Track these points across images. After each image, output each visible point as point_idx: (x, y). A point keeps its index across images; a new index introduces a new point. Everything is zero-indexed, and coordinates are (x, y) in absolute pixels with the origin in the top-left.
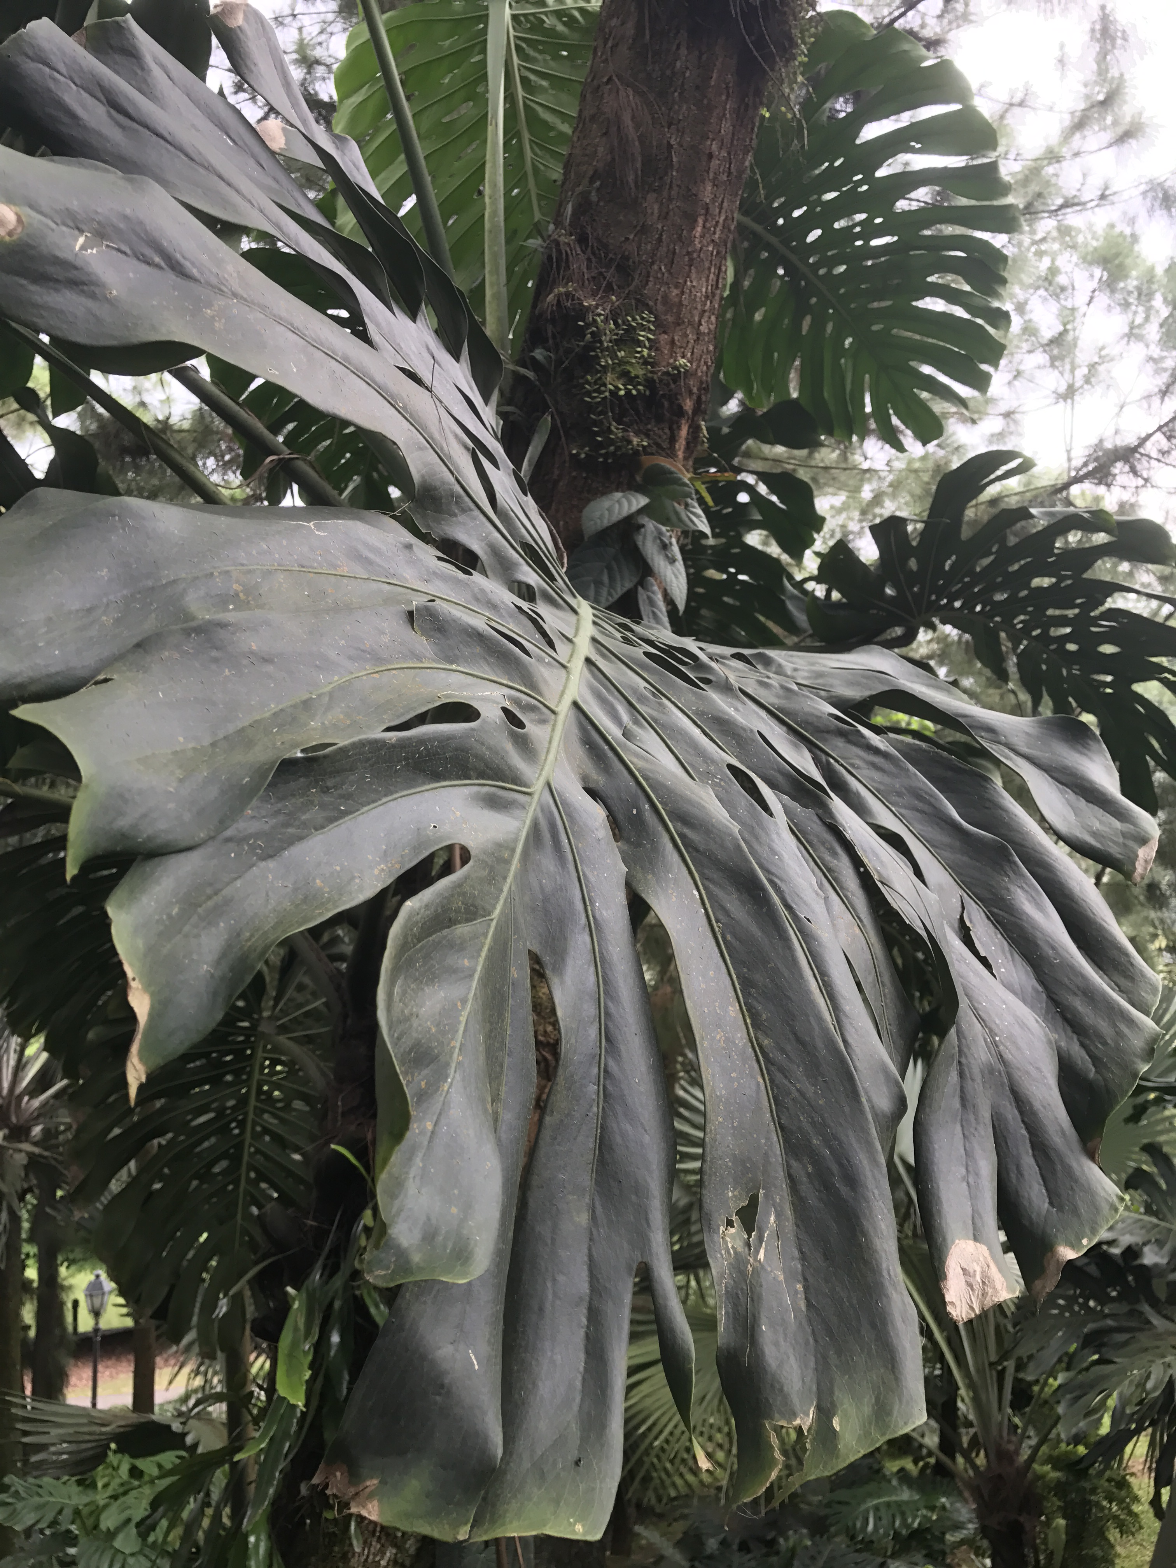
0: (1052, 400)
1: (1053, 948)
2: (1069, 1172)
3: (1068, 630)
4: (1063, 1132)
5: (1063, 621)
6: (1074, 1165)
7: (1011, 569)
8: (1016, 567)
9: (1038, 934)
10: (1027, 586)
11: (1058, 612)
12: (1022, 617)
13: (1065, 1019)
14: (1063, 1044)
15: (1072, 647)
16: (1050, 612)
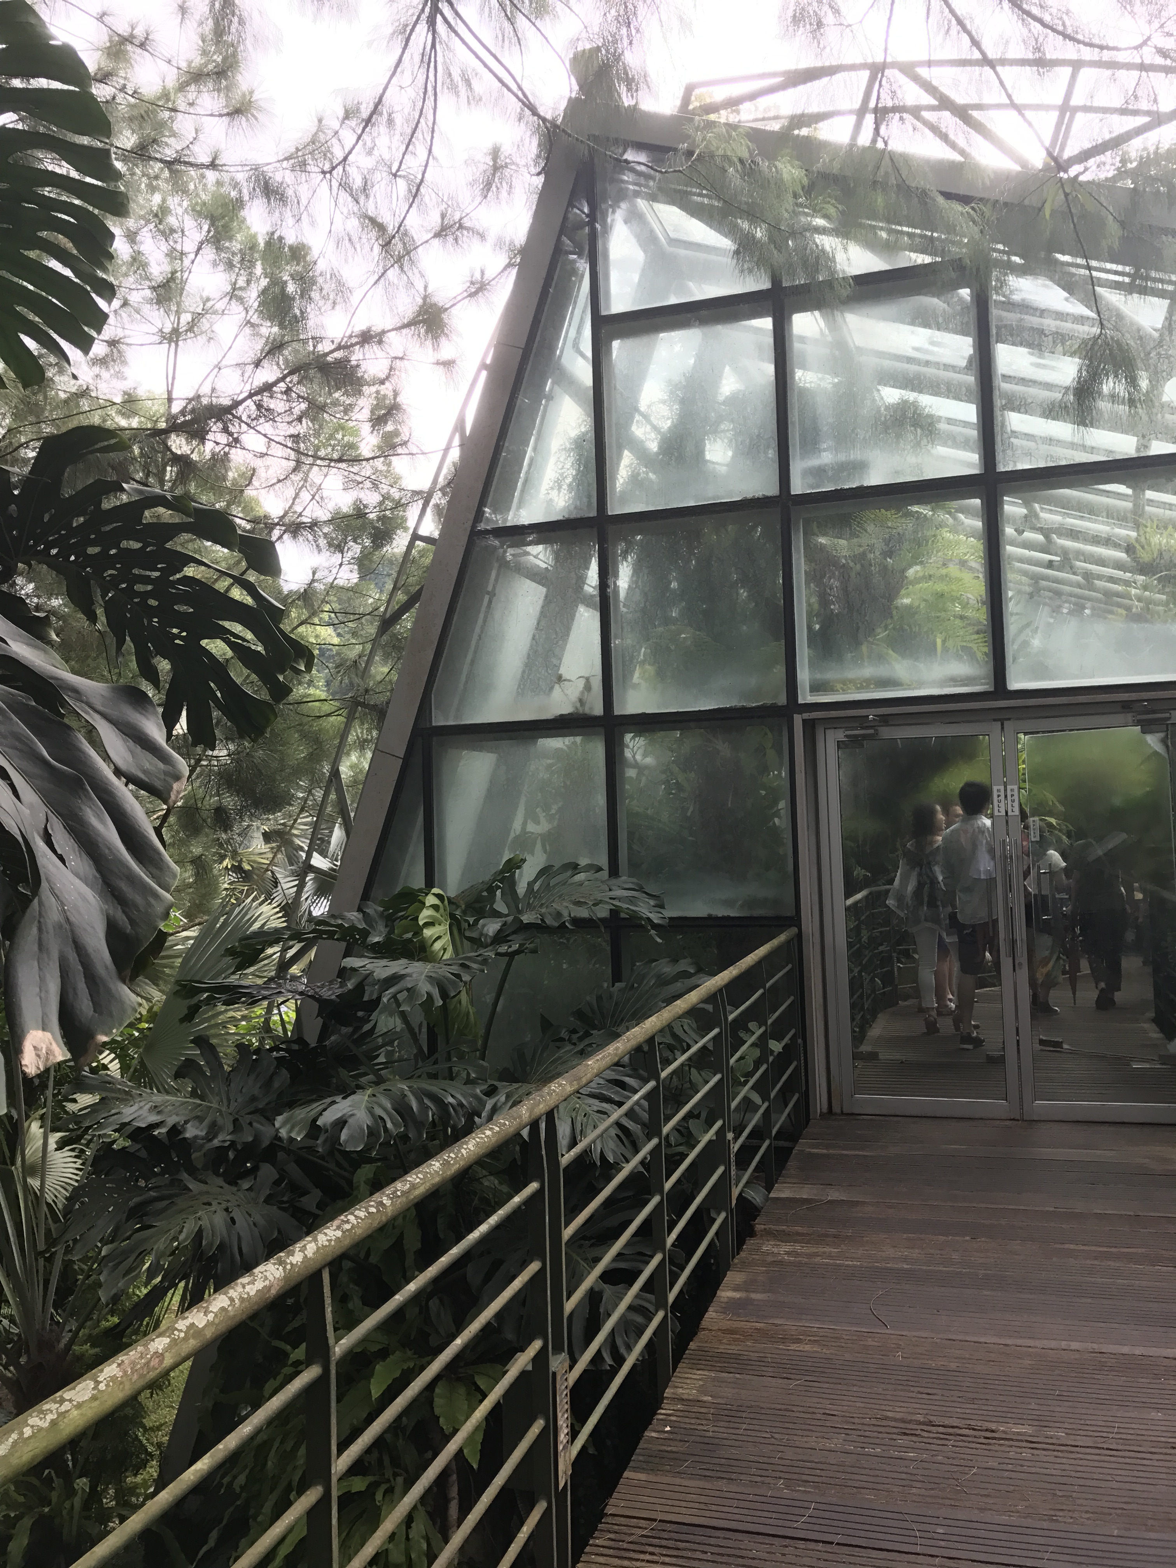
0: (157, 339)
1: (109, 849)
2: (109, 991)
3: (150, 588)
4: (107, 968)
5: (147, 580)
6: (112, 986)
7: (103, 529)
8: (108, 528)
9: (99, 839)
10: (117, 546)
11: (143, 572)
12: (110, 572)
13: (113, 895)
14: (111, 912)
15: (153, 602)
16: (136, 571)
